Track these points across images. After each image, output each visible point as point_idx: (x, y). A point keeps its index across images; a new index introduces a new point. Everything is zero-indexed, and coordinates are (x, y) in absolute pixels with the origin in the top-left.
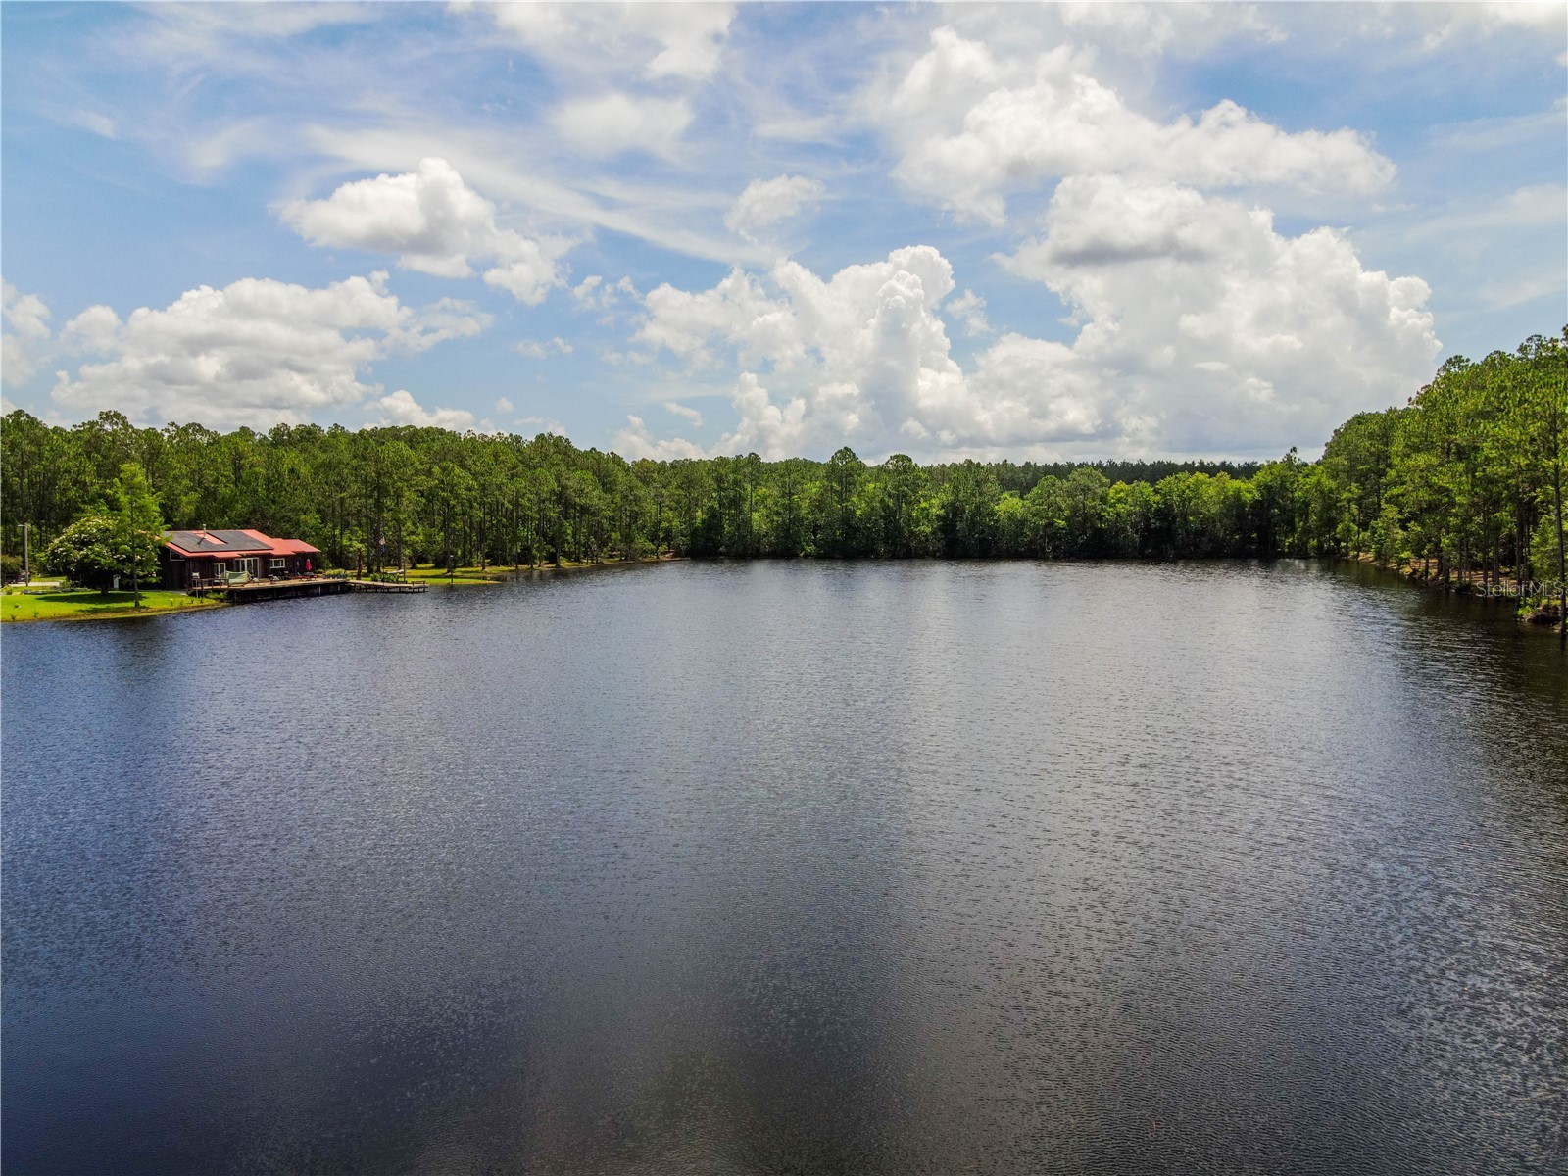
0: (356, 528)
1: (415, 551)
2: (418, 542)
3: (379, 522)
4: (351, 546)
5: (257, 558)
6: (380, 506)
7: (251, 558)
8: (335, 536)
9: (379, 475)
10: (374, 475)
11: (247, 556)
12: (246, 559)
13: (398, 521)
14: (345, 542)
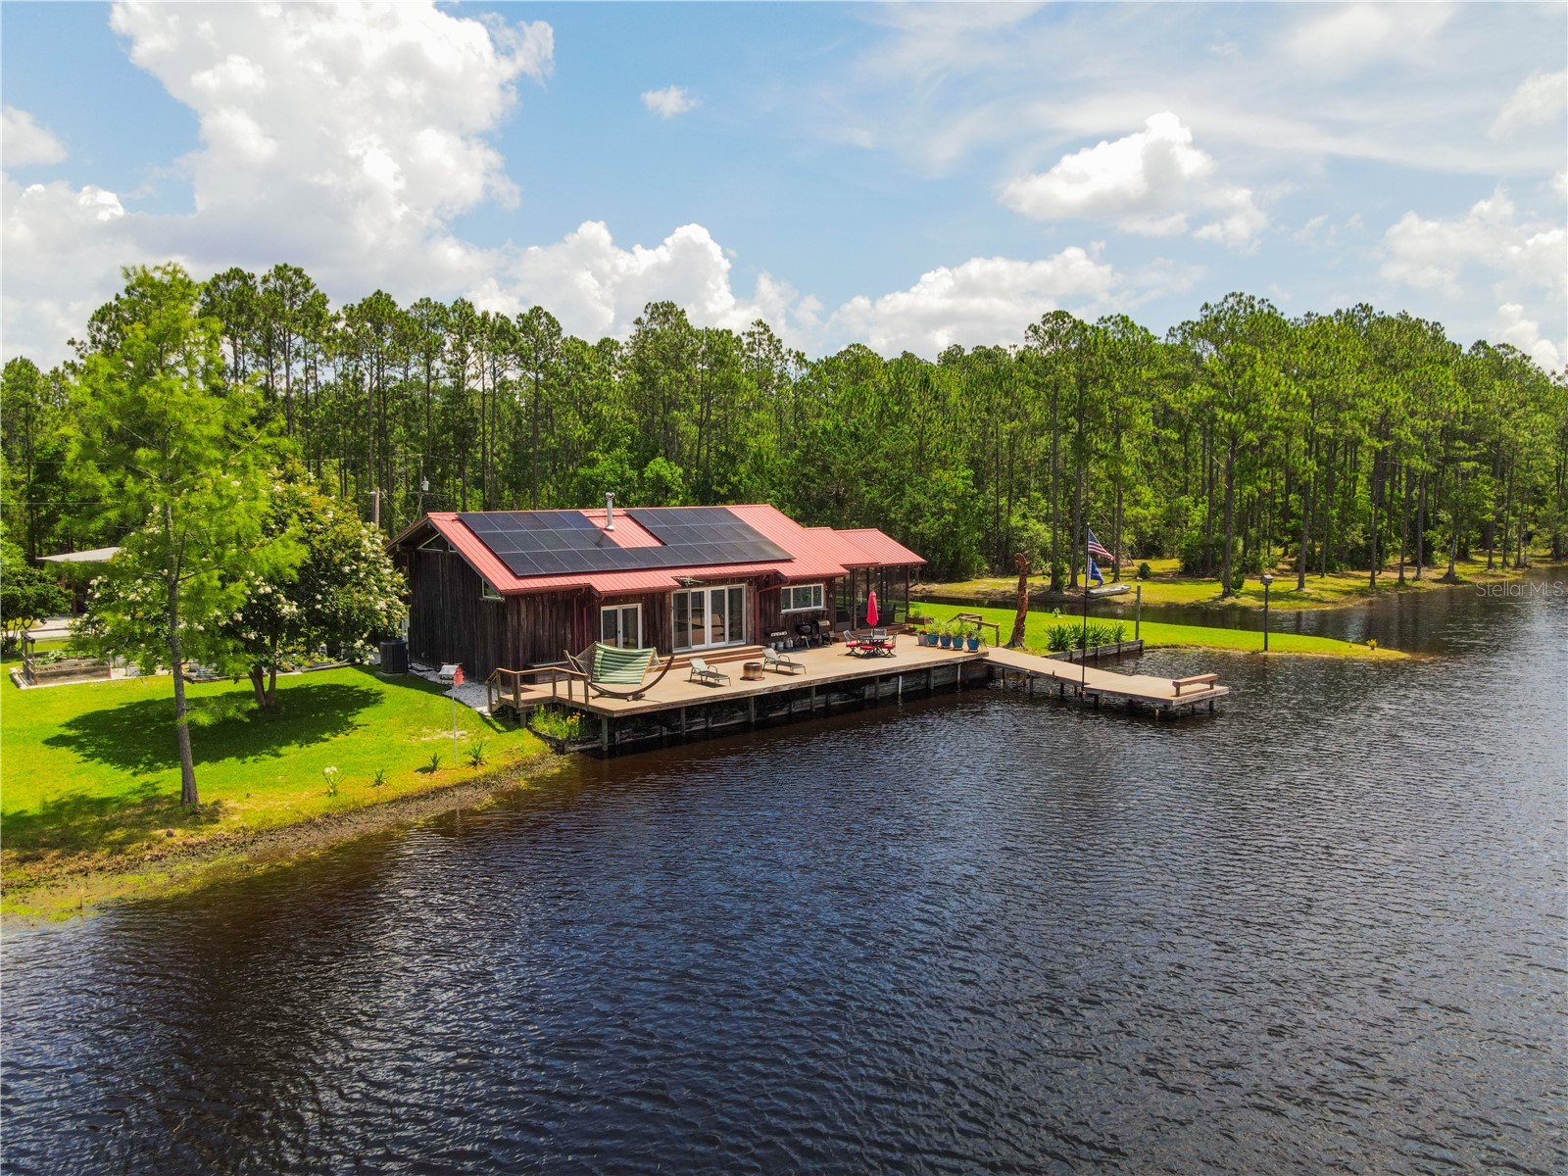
0: (1037, 495)
1: (1140, 534)
2: (1145, 518)
3: (1077, 482)
4: (1025, 528)
5: (743, 586)
6: (1082, 450)
7: (725, 588)
8: (998, 509)
9: (1083, 382)
10: (1073, 380)
11: (708, 581)
12: (707, 591)
13: (1116, 478)
14: (1015, 521)
